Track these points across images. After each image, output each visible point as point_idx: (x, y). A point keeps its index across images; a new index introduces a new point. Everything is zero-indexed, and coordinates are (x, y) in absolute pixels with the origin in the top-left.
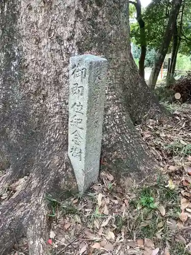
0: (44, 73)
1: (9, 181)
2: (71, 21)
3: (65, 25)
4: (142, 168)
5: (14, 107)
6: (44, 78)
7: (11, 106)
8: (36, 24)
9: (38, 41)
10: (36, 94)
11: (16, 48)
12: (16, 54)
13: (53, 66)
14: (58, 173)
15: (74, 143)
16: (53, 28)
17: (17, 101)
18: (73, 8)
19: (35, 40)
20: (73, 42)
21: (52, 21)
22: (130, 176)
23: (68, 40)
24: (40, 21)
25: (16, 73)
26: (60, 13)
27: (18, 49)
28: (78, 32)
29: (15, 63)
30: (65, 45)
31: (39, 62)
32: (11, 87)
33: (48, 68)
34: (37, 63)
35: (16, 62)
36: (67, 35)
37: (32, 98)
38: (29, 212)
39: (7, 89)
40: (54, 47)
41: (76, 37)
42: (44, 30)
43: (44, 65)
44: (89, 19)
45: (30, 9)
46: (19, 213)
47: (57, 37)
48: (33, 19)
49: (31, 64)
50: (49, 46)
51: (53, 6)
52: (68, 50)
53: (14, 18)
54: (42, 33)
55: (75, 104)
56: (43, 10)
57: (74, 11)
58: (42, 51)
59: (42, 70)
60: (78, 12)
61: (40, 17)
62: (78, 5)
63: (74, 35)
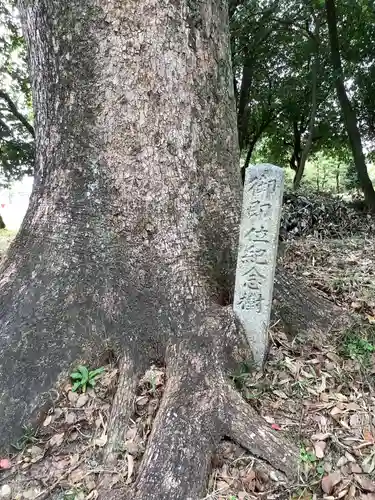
0: (148, 198)
1: (135, 377)
2: (186, 122)
3: (179, 128)
4: (321, 313)
5: (99, 258)
6: (150, 205)
7: (94, 257)
8: (134, 125)
9: (137, 150)
10: (135, 232)
11: (94, 162)
12: (95, 171)
13: (165, 187)
14: (226, 339)
15: (246, 288)
16: (162, 131)
17: (102, 246)
18: (188, 104)
19: (130, 149)
20: (190, 152)
21: (160, 122)
22: (311, 326)
23: (185, 148)
24: (142, 122)
25: (97, 201)
26: (171, 110)
27: (99, 164)
28: (195, 137)
29: (93, 186)
30: (180, 155)
31: (139, 183)
32: (88, 226)
33: (156, 190)
34: (136, 184)
35: (96, 184)
36: (181, 142)
37: (129, 238)
38: (218, 400)
39: (82, 229)
40: (164, 159)
41: (193, 143)
42: (147, 134)
43: (148, 185)
44: (207, 121)
45: (124, 102)
46: (204, 406)
47: (169, 145)
48: (130, 117)
49: (124, 186)
50: (156, 158)
51: (162, 100)
52: (184, 162)
53: (90, 115)
54: (143, 139)
55: (253, 229)
56: (146, 105)
57: (189, 108)
58: (144, 165)
59: (145, 194)
60: (194, 110)
61: (142, 116)
62: (194, 101)
63: (191, 141)
